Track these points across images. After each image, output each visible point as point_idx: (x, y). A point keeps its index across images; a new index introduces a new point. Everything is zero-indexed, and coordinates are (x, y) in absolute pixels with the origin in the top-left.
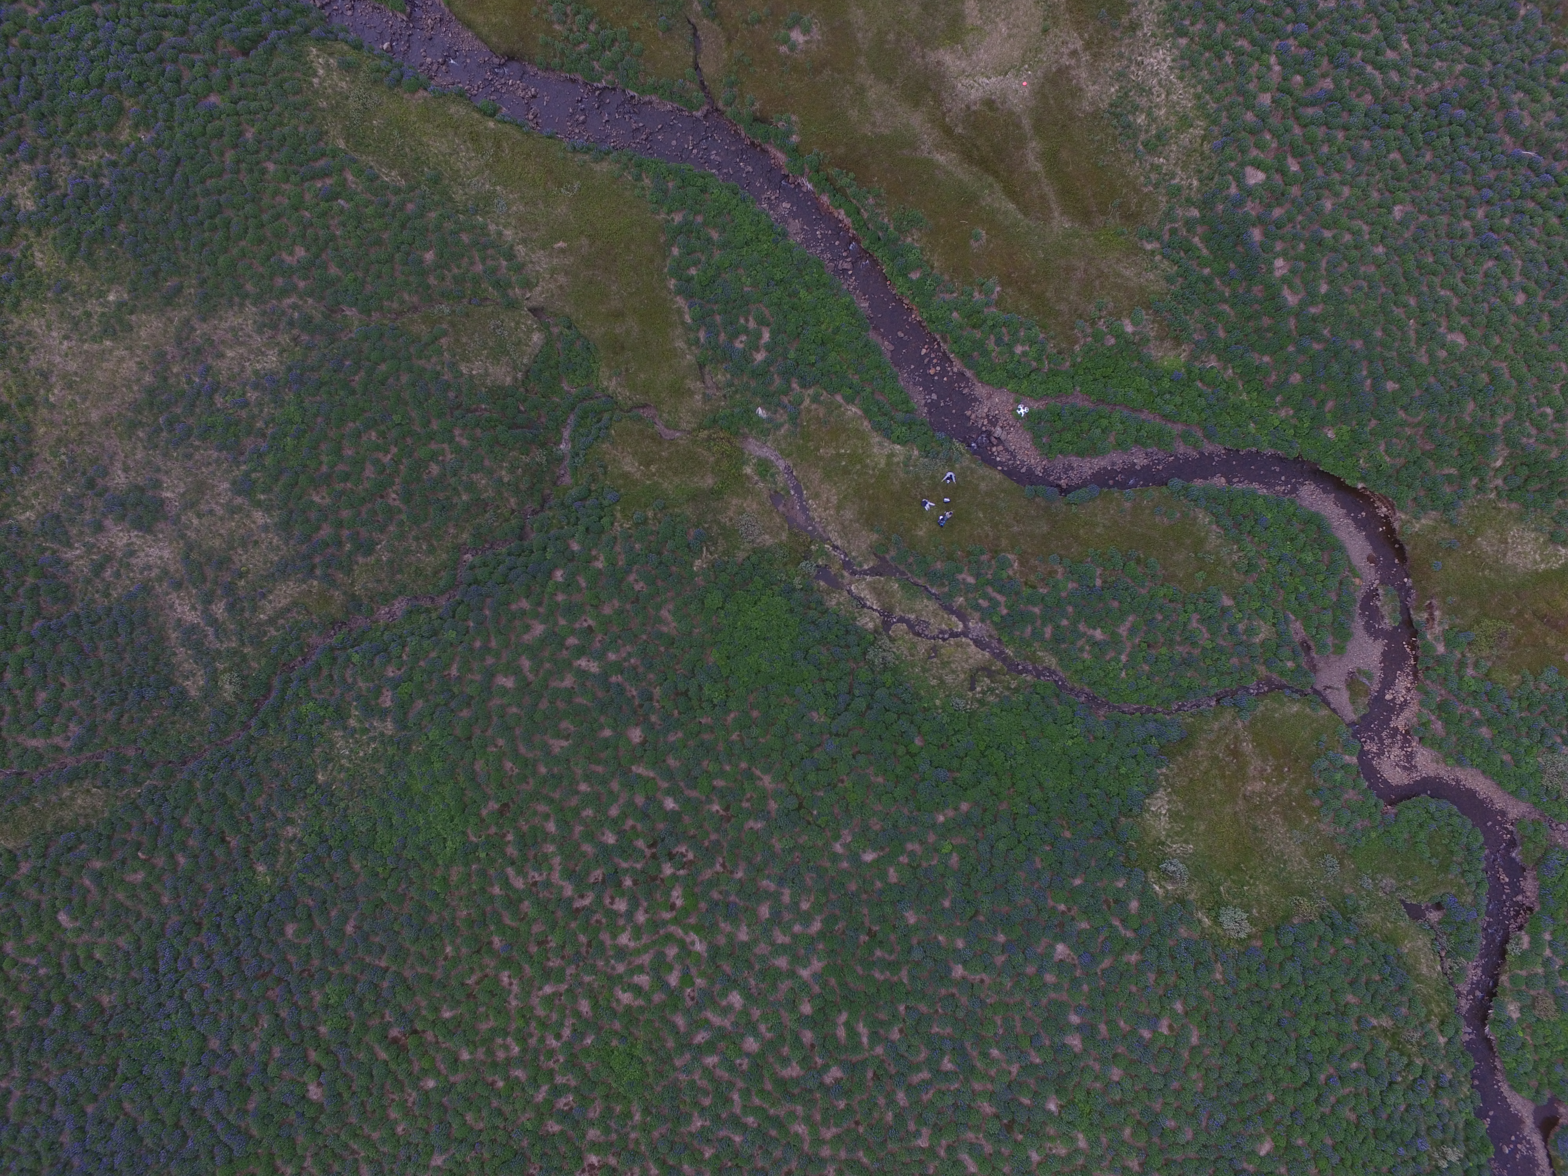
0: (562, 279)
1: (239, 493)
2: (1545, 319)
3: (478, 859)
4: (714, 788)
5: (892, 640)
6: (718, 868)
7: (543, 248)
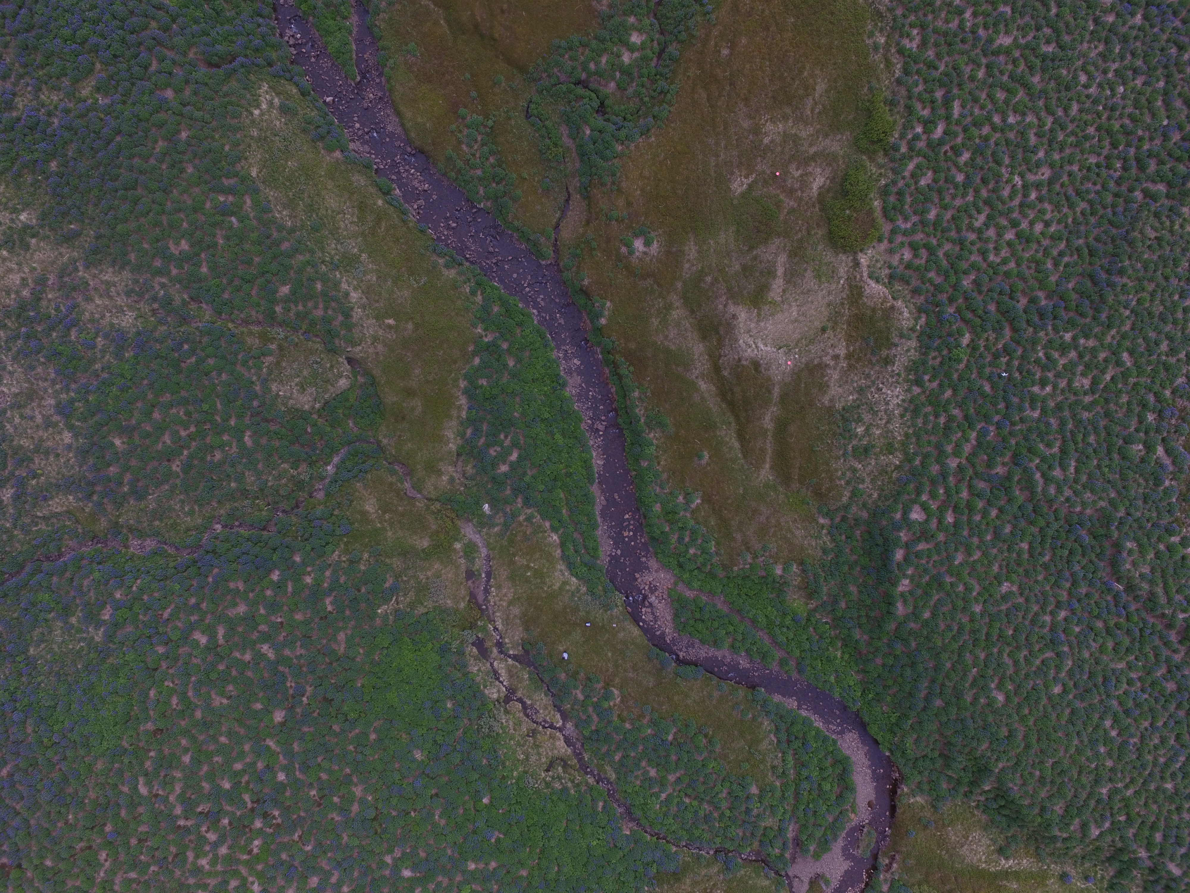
0: (380, 347)
1: (59, 413)
2: (1067, 711)
3: (122, 763)
4: (320, 778)
5: (507, 712)
6: (296, 837)
7: (377, 318)
